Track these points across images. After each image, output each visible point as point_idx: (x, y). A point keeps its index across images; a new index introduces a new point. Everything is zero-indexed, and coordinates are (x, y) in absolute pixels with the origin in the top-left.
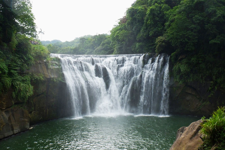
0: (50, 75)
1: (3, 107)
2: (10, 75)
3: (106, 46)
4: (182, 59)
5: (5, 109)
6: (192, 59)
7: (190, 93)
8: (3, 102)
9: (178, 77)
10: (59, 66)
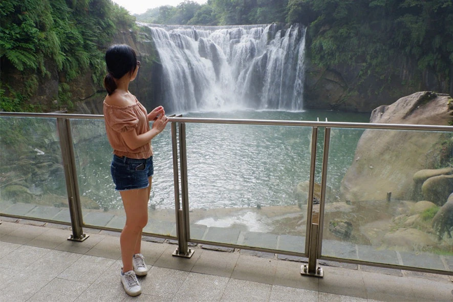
0: (140, 52)
1: (82, 96)
2: (86, 47)
3: (204, 17)
4: (324, 31)
5: (84, 99)
6: (341, 31)
7: (332, 79)
8: (80, 89)
9: (318, 57)
10: (150, 40)
